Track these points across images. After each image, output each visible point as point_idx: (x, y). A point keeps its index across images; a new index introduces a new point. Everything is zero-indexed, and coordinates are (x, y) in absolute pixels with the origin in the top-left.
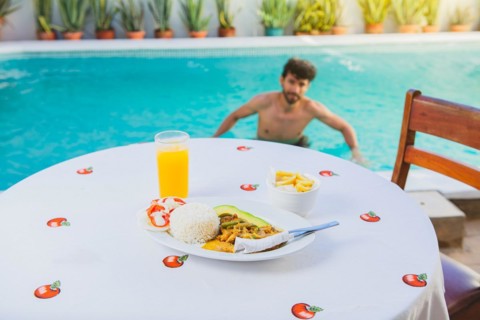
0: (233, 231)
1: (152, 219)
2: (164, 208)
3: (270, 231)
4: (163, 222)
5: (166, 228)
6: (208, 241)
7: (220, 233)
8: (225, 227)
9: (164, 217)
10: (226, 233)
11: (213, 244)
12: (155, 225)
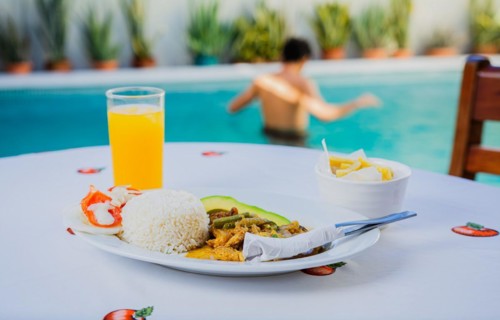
0: (235, 230)
1: (90, 214)
2: (110, 199)
3: (296, 230)
4: (111, 220)
5: (116, 230)
6: (192, 249)
7: (212, 236)
8: (220, 226)
9: (110, 211)
10: (221, 235)
11: (201, 252)
12: (97, 225)
